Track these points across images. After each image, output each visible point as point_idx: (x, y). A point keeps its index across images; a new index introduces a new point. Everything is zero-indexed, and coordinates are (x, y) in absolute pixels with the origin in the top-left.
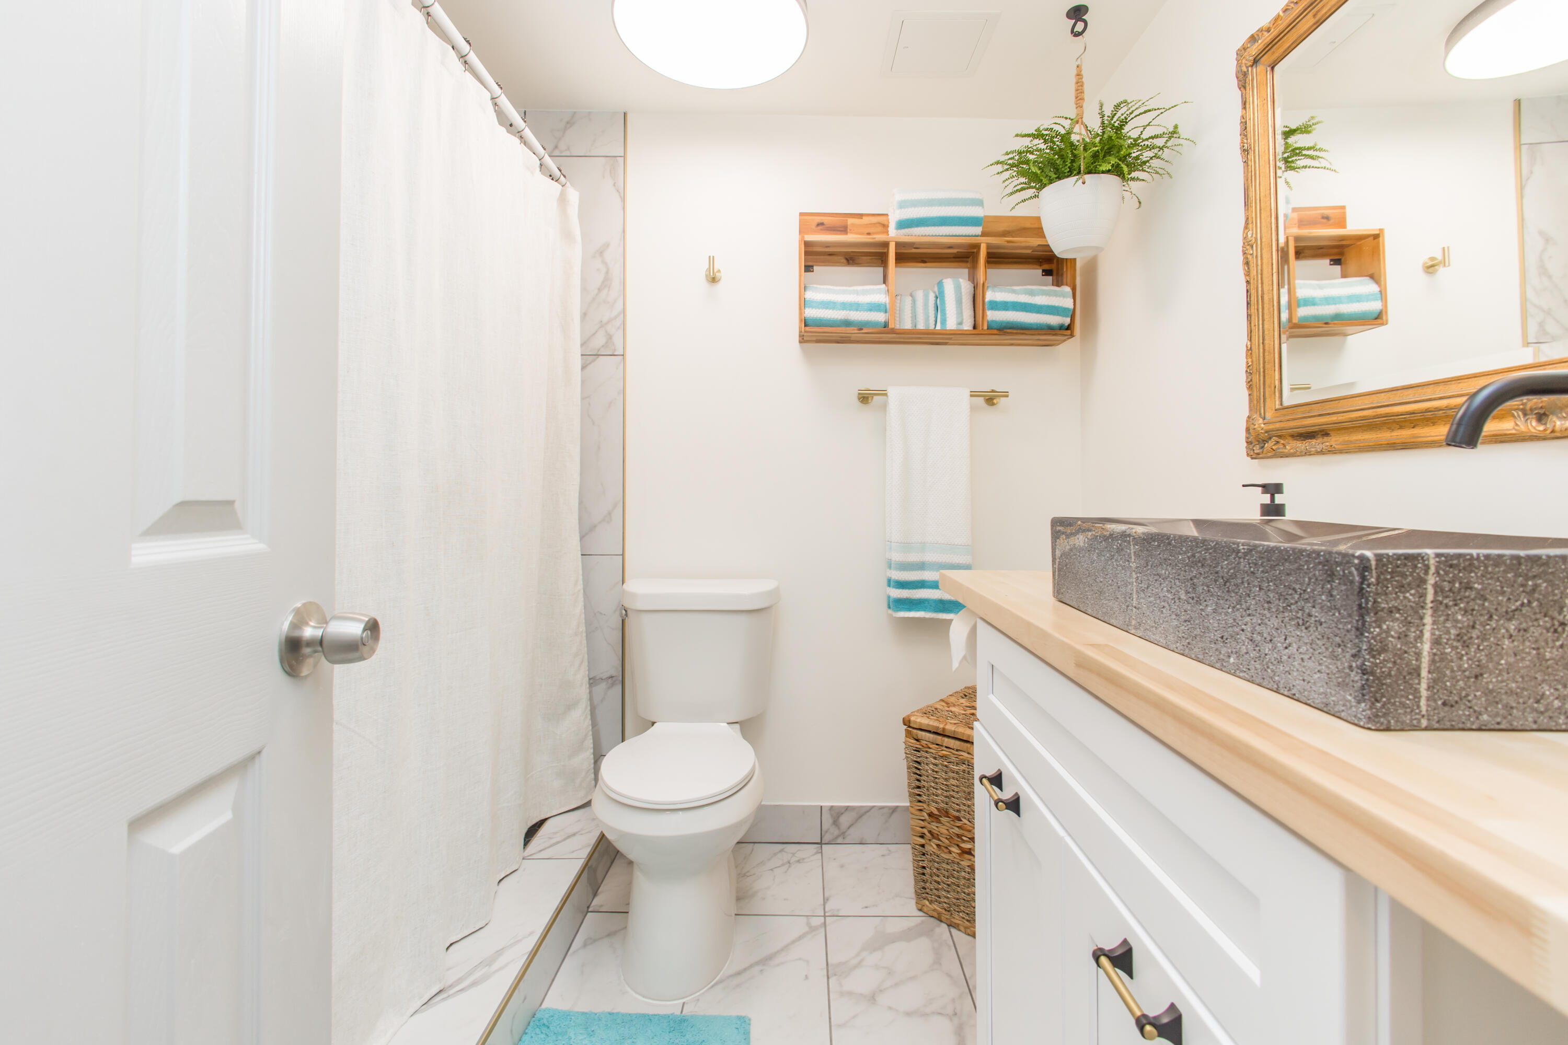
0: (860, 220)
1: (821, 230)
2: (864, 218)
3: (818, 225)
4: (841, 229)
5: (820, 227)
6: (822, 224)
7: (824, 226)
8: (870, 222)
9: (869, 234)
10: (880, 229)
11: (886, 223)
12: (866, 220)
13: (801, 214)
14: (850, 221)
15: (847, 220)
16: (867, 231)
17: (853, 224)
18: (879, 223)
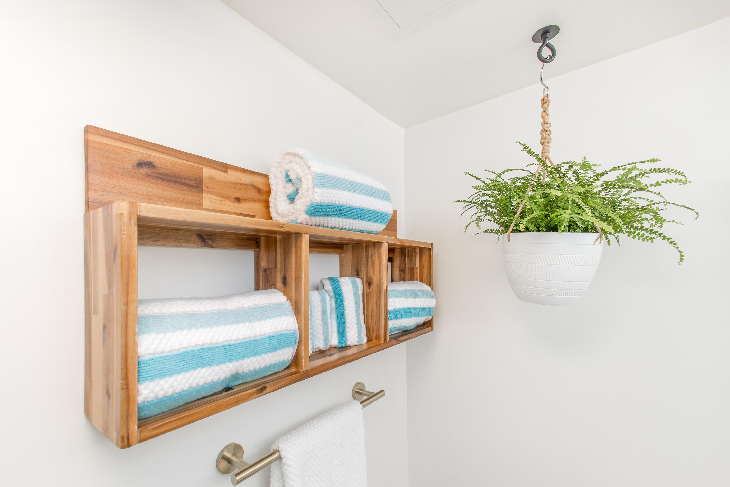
0: (223, 174)
1: (148, 176)
2: (231, 172)
3: (140, 164)
4: (191, 183)
5: (144, 170)
6: (150, 165)
7: (153, 170)
8: (239, 181)
9: (238, 200)
10: (254, 194)
11: (263, 187)
12: (232, 176)
13: (88, 130)
14: (207, 172)
15: (202, 169)
16: (236, 195)
17: (211, 179)
18: (252, 185)
